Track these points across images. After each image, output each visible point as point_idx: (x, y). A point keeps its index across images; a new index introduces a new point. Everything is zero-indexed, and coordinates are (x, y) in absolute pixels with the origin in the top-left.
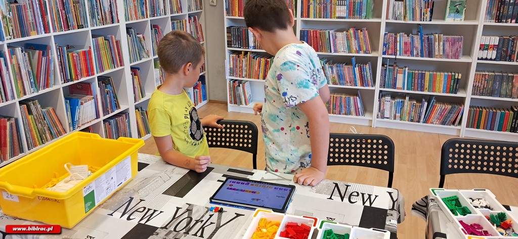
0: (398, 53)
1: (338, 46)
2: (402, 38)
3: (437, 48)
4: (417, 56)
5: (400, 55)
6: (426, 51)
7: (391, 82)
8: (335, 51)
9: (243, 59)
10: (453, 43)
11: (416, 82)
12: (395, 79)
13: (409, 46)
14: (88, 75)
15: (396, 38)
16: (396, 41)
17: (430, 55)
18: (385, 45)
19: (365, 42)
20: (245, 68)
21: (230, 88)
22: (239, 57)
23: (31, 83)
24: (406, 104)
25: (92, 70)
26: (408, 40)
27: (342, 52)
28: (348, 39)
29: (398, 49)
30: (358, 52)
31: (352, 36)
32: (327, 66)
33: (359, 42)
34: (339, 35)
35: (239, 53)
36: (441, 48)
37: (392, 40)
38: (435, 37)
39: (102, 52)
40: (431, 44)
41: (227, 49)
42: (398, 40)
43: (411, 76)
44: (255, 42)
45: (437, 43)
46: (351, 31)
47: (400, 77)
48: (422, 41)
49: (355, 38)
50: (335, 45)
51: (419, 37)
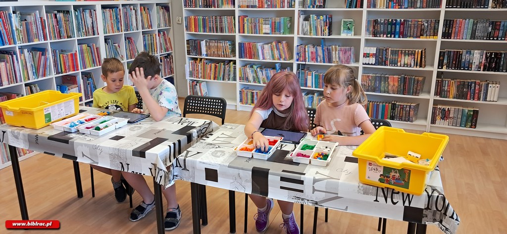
0: (307, 60)
1: (265, 55)
2: (310, 49)
3: (334, 56)
4: (320, 62)
5: (309, 61)
6: (326, 58)
7: (304, 82)
8: (264, 59)
9: (199, 64)
10: (345, 52)
11: (321, 82)
12: (306, 80)
13: (314, 55)
14: (74, 70)
15: (305, 49)
16: (305, 51)
17: (330, 61)
18: (298, 54)
19: (284, 52)
20: (201, 71)
21: (190, 86)
22: (196, 62)
23: (33, 72)
24: (315, 99)
25: (77, 67)
26: (314, 50)
27: (269, 60)
28: (272, 50)
29: (307, 57)
30: (279, 59)
31: (275, 47)
32: (258, 69)
33: (279, 52)
34: (266, 47)
35: (196, 59)
36: (337, 56)
37: (302, 50)
38: (332, 48)
39: (86, 55)
40: (330, 53)
41: (187, 56)
42: (307, 50)
43: (317, 77)
44: (207, 51)
45: (334, 52)
46: (274, 44)
47: (309, 78)
48: (323, 51)
49: (277, 49)
50: (263, 54)
51: (321, 48)
